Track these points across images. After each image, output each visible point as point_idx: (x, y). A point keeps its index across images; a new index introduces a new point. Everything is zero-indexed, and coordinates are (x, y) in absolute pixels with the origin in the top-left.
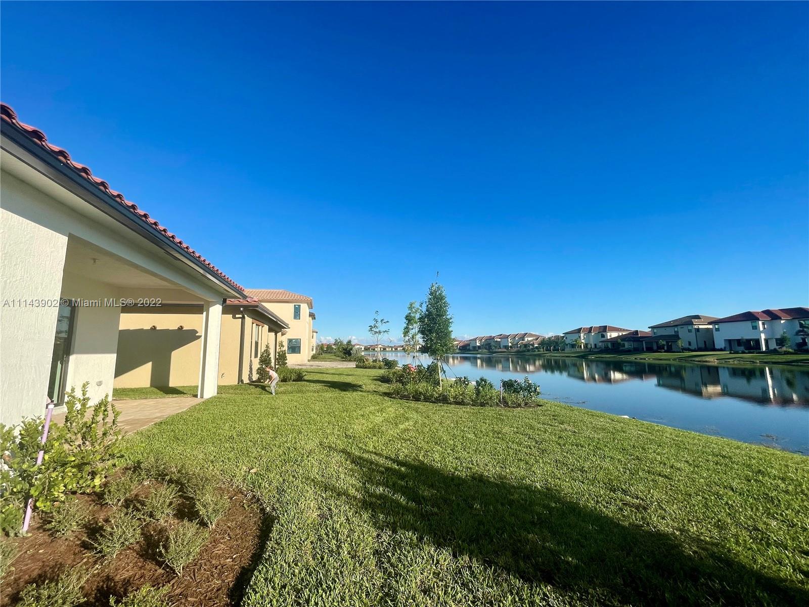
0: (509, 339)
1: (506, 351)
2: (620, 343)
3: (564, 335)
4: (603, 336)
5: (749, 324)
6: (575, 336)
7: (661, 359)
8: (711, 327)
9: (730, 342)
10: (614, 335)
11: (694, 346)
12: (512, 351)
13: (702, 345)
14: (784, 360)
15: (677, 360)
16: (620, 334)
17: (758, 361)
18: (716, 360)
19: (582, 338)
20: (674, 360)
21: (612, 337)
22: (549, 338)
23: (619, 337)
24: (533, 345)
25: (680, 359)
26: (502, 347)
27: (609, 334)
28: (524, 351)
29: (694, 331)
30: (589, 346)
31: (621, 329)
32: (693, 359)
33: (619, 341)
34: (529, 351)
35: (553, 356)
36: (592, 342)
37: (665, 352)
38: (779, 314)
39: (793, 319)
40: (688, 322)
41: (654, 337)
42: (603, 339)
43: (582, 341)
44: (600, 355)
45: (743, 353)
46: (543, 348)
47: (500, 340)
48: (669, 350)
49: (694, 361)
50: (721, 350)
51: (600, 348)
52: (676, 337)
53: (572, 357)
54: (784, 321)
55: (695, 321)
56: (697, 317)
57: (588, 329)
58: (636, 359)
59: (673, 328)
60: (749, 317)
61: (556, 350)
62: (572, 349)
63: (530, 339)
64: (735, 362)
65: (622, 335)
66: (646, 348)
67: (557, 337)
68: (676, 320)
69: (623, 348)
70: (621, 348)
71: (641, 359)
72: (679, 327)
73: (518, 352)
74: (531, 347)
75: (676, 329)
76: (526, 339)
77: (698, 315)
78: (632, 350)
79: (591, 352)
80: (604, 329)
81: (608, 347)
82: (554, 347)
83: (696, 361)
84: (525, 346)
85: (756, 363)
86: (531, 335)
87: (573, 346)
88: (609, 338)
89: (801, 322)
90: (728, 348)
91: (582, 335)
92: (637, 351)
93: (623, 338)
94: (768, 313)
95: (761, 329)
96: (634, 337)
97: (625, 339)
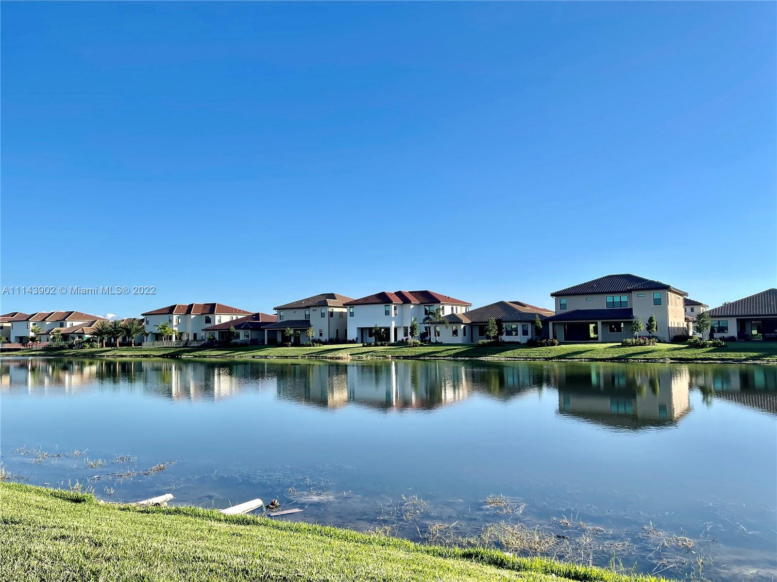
0: (31, 323)
1: (22, 347)
2: (233, 332)
3: (142, 317)
4: (208, 321)
5: (381, 308)
6: (162, 320)
7: (287, 357)
8: (345, 310)
9: (362, 330)
10: (225, 319)
11: (325, 338)
12: (34, 347)
13: (334, 336)
14: (413, 354)
15: (307, 357)
16: (234, 318)
17: (390, 356)
18: (349, 356)
19: (175, 323)
20: (303, 357)
21: (222, 322)
22: (115, 323)
23: (232, 322)
24: (80, 335)
25: (310, 356)
26: (12, 339)
27: (217, 317)
28: (62, 348)
29: (327, 315)
30: (185, 338)
31: (236, 310)
32: (324, 355)
33: (233, 329)
34: (71, 346)
35: (118, 356)
36: (190, 331)
37: (292, 346)
38: (410, 297)
39: (421, 303)
40: (322, 301)
41: (280, 323)
42: (208, 325)
43: (175, 329)
44: (200, 353)
45: (376, 345)
46: (101, 341)
47: (9, 325)
48: (297, 344)
49: (326, 358)
50: (353, 342)
51: (202, 340)
52: (305, 324)
53: (155, 356)
54: (413, 306)
55: (330, 302)
56: (332, 296)
57: (186, 309)
58: (253, 357)
59: (304, 310)
60: (383, 299)
61: (125, 344)
62: (156, 342)
63: (75, 324)
64: (369, 358)
65: (237, 320)
66: (268, 340)
67: (132, 321)
68: (308, 300)
69: (237, 341)
70: (234, 341)
71: (261, 357)
72: (311, 309)
73: (48, 349)
74: (77, 339)
75: (307, 313)
76: (68, 324)
77: (333, 294)
78: (249, 343)
79: (187, 347)
80: (211, 308)
81: (214, 338)
82: (124, 339)
83: (329, 358)
84: (65, 337)
85: (388, 358)
86: (80, 316)
87: (158, 337)
88: (217, 323)
89: (426, 307)
90: (359, 340)
91: (175, 317)
92: (255, 345)
93: (239, 325)
94: (399, 294)
95: (393, 315)
96: (254, 323)
97: (242, 324)
